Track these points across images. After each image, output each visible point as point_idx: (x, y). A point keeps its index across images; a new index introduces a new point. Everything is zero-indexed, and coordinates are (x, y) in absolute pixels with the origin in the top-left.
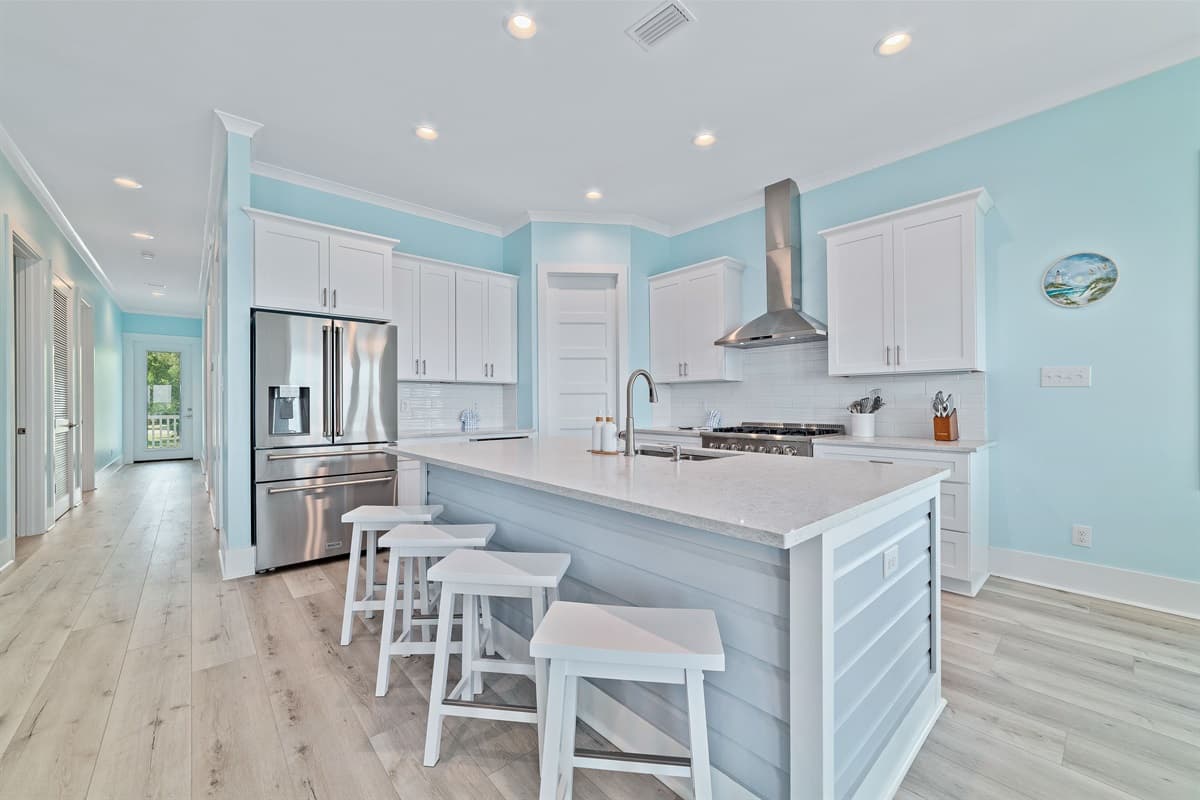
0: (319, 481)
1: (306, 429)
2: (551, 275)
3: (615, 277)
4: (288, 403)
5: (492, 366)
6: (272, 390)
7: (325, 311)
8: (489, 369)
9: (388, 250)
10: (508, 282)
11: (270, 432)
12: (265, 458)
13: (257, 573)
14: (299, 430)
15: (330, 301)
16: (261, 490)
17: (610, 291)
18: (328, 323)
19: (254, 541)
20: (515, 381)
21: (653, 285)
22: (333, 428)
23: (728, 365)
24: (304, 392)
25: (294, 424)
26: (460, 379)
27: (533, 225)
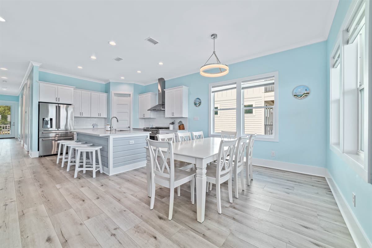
0: (56, 138)
1: (51, 127)
2: (115, 94)
3: (130, 94)
4: (47, 122)
5: (100, 114)
6: (43, 119)
7: (57, 102)
8: (99, 114)
9: (72, 89)
10: (105, 95)
11: (43, 127)
12: (42, 133)
13: (39, 157)
14: (50, 127)
15: (58, 100)
16: (40, 140)
17: (129, 98)
18: (57, 105)
19: (38, 150)
20: (107, 117)
21: (139, 96)
22: (58, 126)
23: (151, 115)
24: (51, 119)
25: (49, 126)
26: (92, 117)
27: (111, 83)
